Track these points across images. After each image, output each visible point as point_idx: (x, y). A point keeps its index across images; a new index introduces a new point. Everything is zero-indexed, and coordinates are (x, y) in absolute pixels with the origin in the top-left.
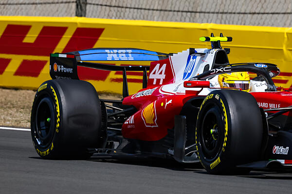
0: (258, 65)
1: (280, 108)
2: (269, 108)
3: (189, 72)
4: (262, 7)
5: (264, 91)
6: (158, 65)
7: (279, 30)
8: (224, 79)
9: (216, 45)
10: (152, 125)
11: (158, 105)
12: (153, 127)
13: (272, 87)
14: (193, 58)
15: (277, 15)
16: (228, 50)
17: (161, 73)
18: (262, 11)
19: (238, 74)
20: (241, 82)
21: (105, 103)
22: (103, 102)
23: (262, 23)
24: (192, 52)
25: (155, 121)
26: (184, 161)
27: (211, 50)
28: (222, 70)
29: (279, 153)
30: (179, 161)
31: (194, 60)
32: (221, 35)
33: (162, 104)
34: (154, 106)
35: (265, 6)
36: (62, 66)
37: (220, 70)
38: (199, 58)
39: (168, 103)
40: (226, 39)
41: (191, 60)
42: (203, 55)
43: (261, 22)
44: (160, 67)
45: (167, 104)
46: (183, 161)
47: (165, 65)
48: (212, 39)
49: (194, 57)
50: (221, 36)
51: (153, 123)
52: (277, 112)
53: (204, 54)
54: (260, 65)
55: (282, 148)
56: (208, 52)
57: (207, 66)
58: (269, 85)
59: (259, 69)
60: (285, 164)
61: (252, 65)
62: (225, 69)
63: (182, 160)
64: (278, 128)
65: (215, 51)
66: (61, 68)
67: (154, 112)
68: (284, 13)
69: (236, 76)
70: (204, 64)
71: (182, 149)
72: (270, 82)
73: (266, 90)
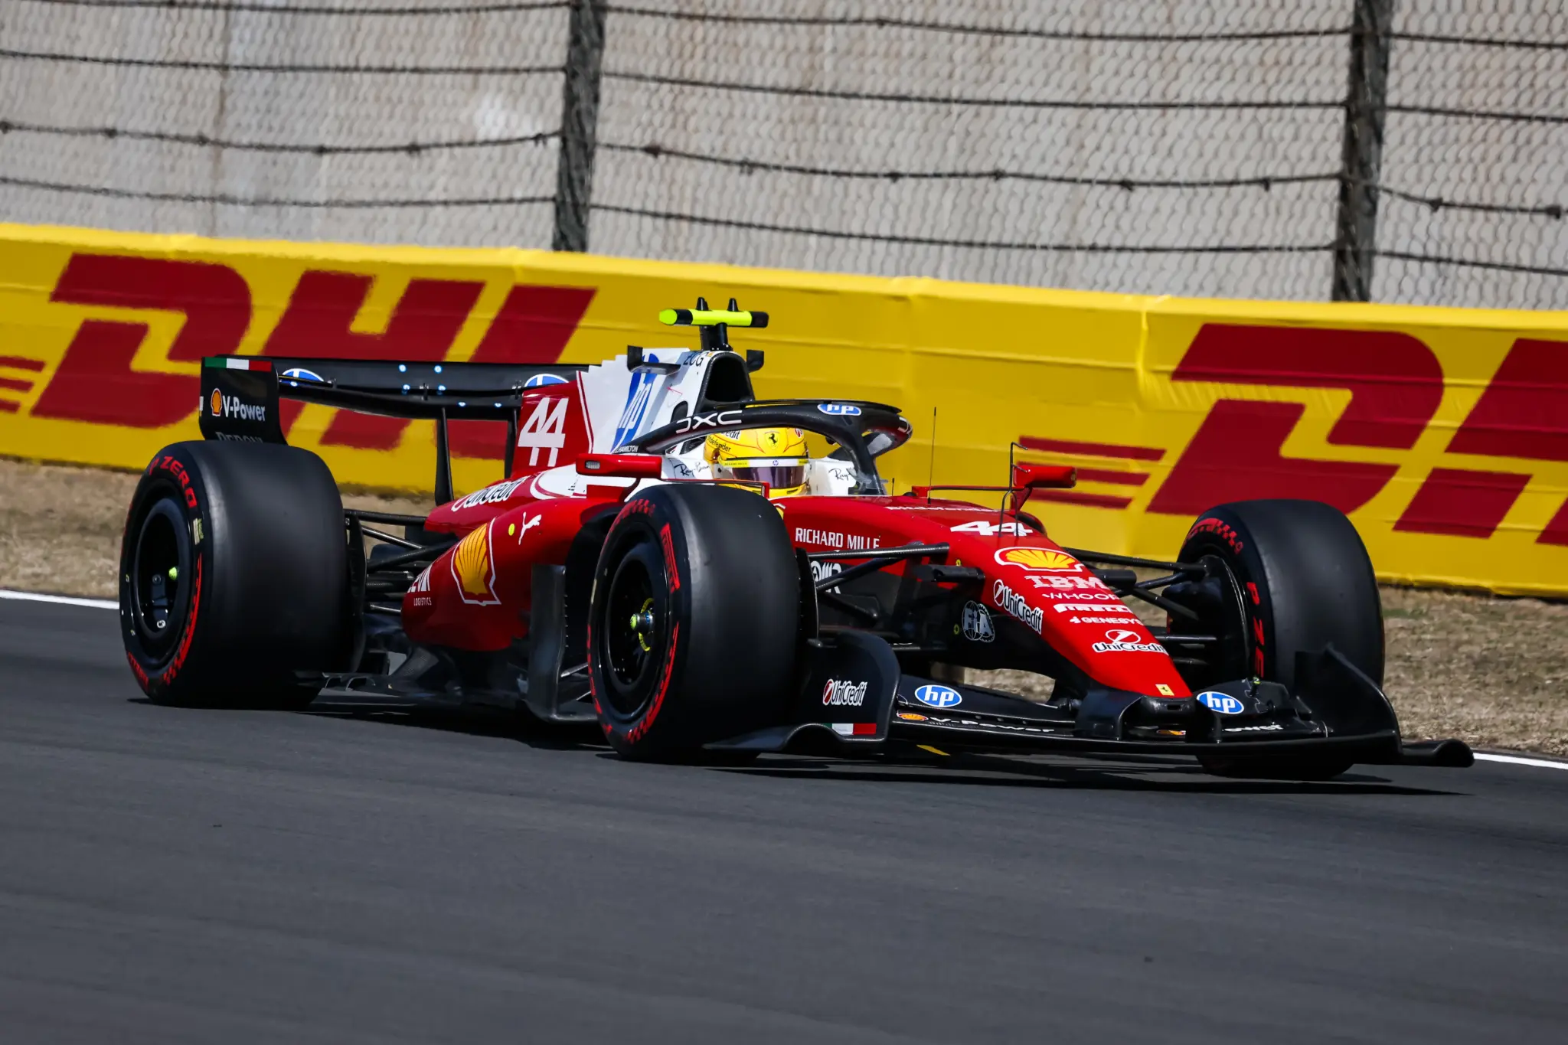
0: (830, 407)
1: (877, 549)
2: (845, 548)
3: (631, 425)
4: (1118, 227)
5: (845, 493)
6: (545, 402)
7: (1126, 302)
8: (717, 454)
9: (714, 336)
10: (481, 597)
11: (500, 532)
12: (484, 603)
13: (868, 482)
14: (646, 381)
15: (1160, 256)
16: (756, 359)
17: (552, 430)
18: (1117, 242)
19: (762, 434)
20: (769, 463)
21: (362, 522)
22: (355, 518)
23: (1115, 283)
24: (635, 358)
25: (491, 584)
26: (559, 713)
27: (695, 353)
28: (714, 419)
29: (838, 703)
30: (541, 714)
31: (649, 385)
32: (733, 306)
33: (512, 529)
34: (486, 537)
35: (1125, 224)
36: (236, 400)
37: (706, 420)
38: (660, 379)
39: (529, 526)
40: (745, 317)
41: (641, 385)
42: (672, 370)
43: (1114, 279)
44: (551, 408)
45: (525, 527)
46: (555, 716)
47: (564, 403)
48: (700, 317)
49: (650, 378)
50: (730, 309)
51: (485, 591)
52: (863, 563)
53: (677, 366)
54: (837, 408)
55: (848, 687)
56: (688, 360)
57: (681, 409)
58: (862, 475)
59: (832, 422)
60: (855, 735)
61: (811, 405)
62: (724, 418)
63: (551, 713)
64: (870, 616)
65: (707, 357)
66: (231, 404)
67: (487, 553)
68: (1187, 250)
69: (756, 445)
70: (672, 400)
71: (552, 676)
72: (866, 465)
73: (851, 490)
